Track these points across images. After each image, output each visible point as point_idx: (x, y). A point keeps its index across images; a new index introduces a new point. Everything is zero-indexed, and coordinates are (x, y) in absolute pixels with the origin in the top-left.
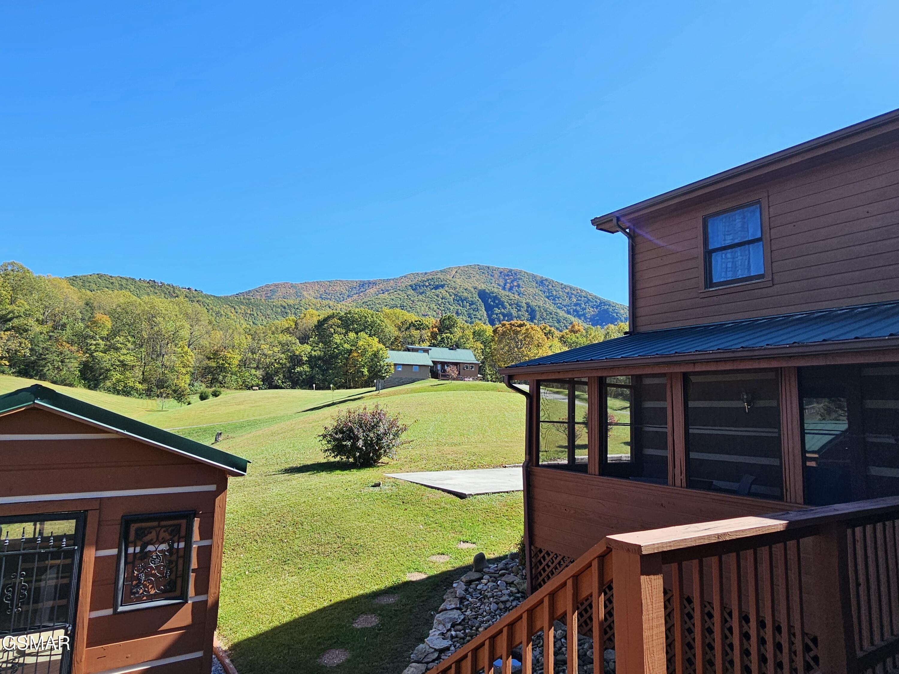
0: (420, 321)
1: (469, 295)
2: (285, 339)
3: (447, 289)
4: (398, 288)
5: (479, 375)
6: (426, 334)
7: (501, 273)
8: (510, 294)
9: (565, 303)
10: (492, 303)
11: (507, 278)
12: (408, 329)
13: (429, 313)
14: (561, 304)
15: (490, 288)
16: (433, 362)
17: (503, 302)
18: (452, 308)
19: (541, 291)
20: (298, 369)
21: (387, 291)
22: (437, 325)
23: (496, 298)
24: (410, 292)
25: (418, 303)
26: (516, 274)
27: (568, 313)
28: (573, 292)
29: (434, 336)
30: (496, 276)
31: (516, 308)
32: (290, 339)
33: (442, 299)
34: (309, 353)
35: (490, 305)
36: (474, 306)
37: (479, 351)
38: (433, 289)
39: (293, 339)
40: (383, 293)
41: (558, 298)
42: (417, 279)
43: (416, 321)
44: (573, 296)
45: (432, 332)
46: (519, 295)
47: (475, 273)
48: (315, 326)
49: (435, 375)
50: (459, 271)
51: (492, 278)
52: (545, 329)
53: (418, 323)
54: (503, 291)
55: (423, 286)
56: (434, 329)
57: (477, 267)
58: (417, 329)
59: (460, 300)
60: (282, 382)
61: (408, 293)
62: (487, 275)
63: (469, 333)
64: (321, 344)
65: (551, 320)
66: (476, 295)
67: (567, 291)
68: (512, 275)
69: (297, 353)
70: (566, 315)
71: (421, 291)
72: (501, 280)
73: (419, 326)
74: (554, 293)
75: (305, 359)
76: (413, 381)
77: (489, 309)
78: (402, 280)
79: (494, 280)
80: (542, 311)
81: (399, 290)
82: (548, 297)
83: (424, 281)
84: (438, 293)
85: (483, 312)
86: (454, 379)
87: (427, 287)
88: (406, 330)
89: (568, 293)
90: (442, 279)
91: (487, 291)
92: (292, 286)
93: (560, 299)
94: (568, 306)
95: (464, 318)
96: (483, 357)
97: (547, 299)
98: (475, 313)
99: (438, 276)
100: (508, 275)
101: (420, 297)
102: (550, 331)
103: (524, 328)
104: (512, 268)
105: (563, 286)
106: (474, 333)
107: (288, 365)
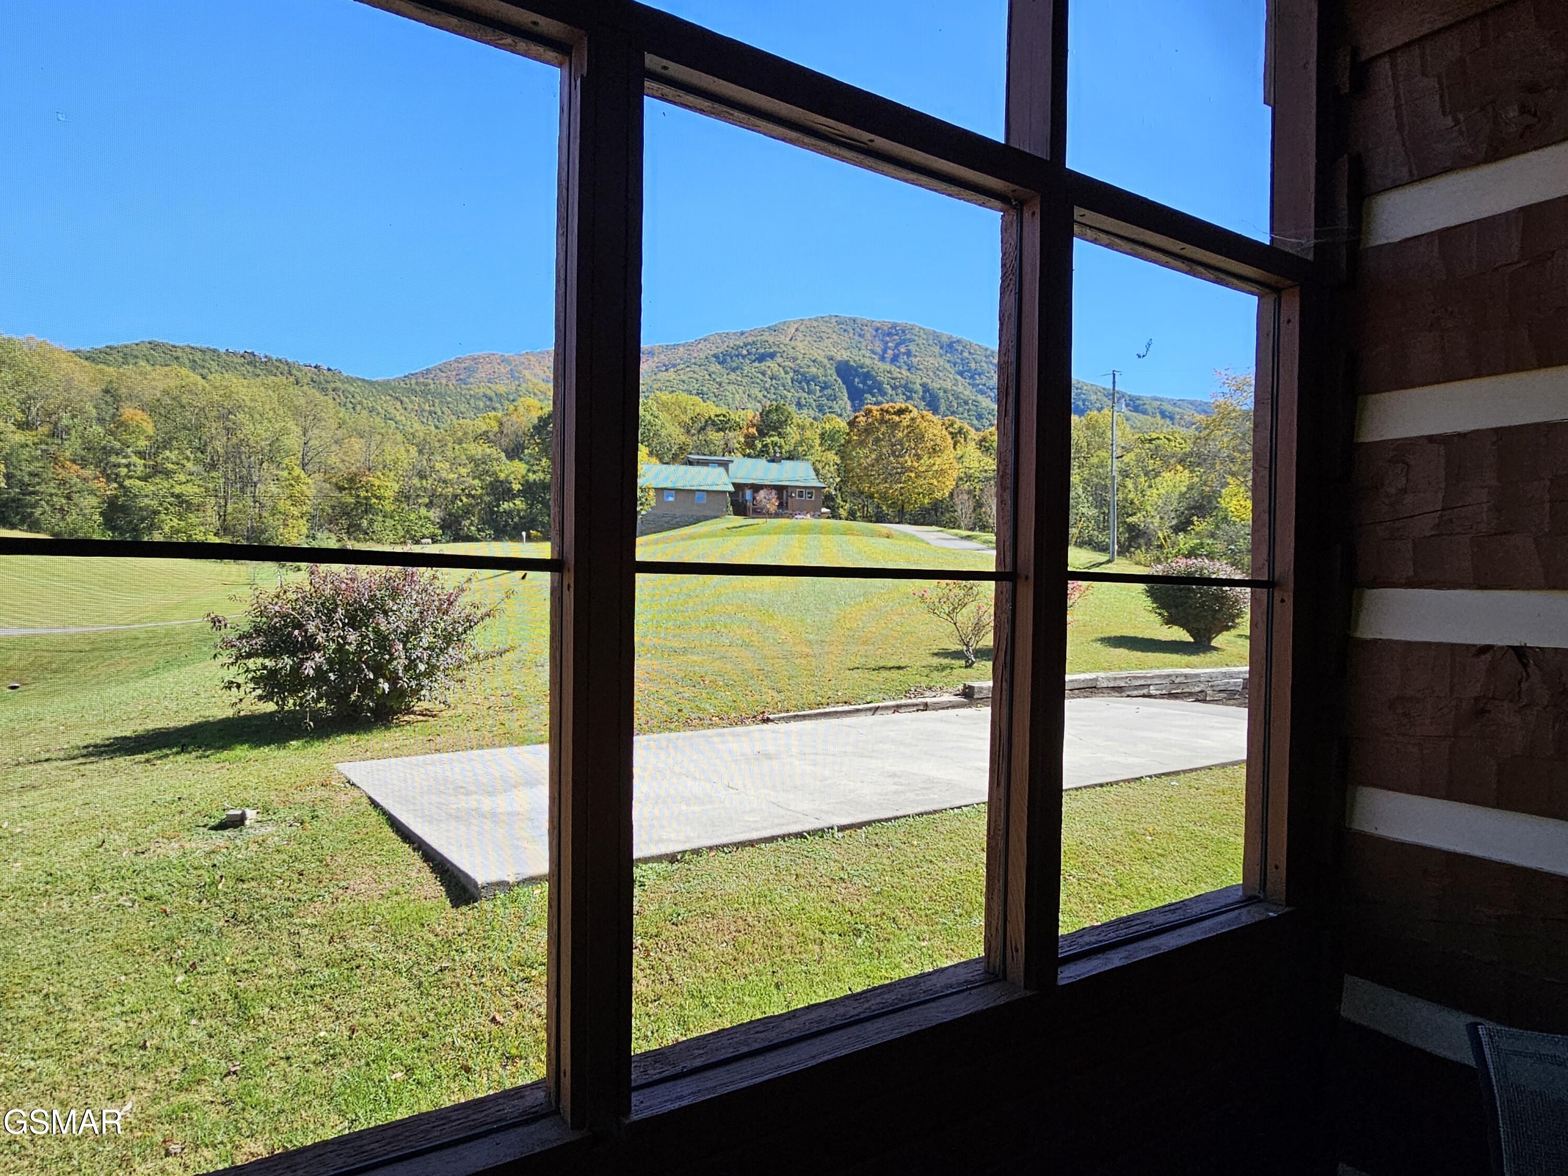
0: (724, 416)
1: (821, 372)
2: (480, 452)
3: (780, 360)
5: (824, 510)
6: (737, 438)
7: (877, 330)
12: (703, 429)
13: (748, 405)
15: (857, 359)
16: (736, 485)
17: (881, 383)
18: (789, 395)
20: (505, 506)
21: (674, 366)
22: (755, 421)
24: (715, 367)
25: (730, 387)
26: (903, 332)
29: (750, 442)
30: (868, 336)
32: (490, 451)
34: (523, 477)
35: (857, 388)
36: (829, 391)
37: (832, 469)
39: (495, 452)
40: (667, 370)
41: (979, 374)
43: (717, 416)
45: (747, 436)
47: (830, 331)
48: (535, 427)
49: (740, 509)
50: (802, 328)
52: (952, 425)
53: (722, 418)
55: (737, 356)
56: (750, 430)
57: (834, 320)
58: (719, 430)
61: (712, 369)
63: (813, 436)
64: (544, 460)
65: (966, 415)
66: (832, 371)
68: (897, 335)
69: (502, 476)
71: (734, 365)
73: (722, 425)
74: (973, 365)
75: (516, 487)
76: (697, 521)
77: (855, 395)
79: (864, 344)
80: (951, 398)
82: (961, 374)
83: (739, 347)
85: (844, 402)
87: (744, 357)
88: (699, 432)
90: (770, 342)
91: (852, 363)
92: (504, 360)
95: (812, 413)
96: (838, 480)
97: (959, 377)
98: (830, 403)
99: (764, 338)
100: (889, 334)
101: (733, 376)
102: (961, 429)
106: (822, 435)
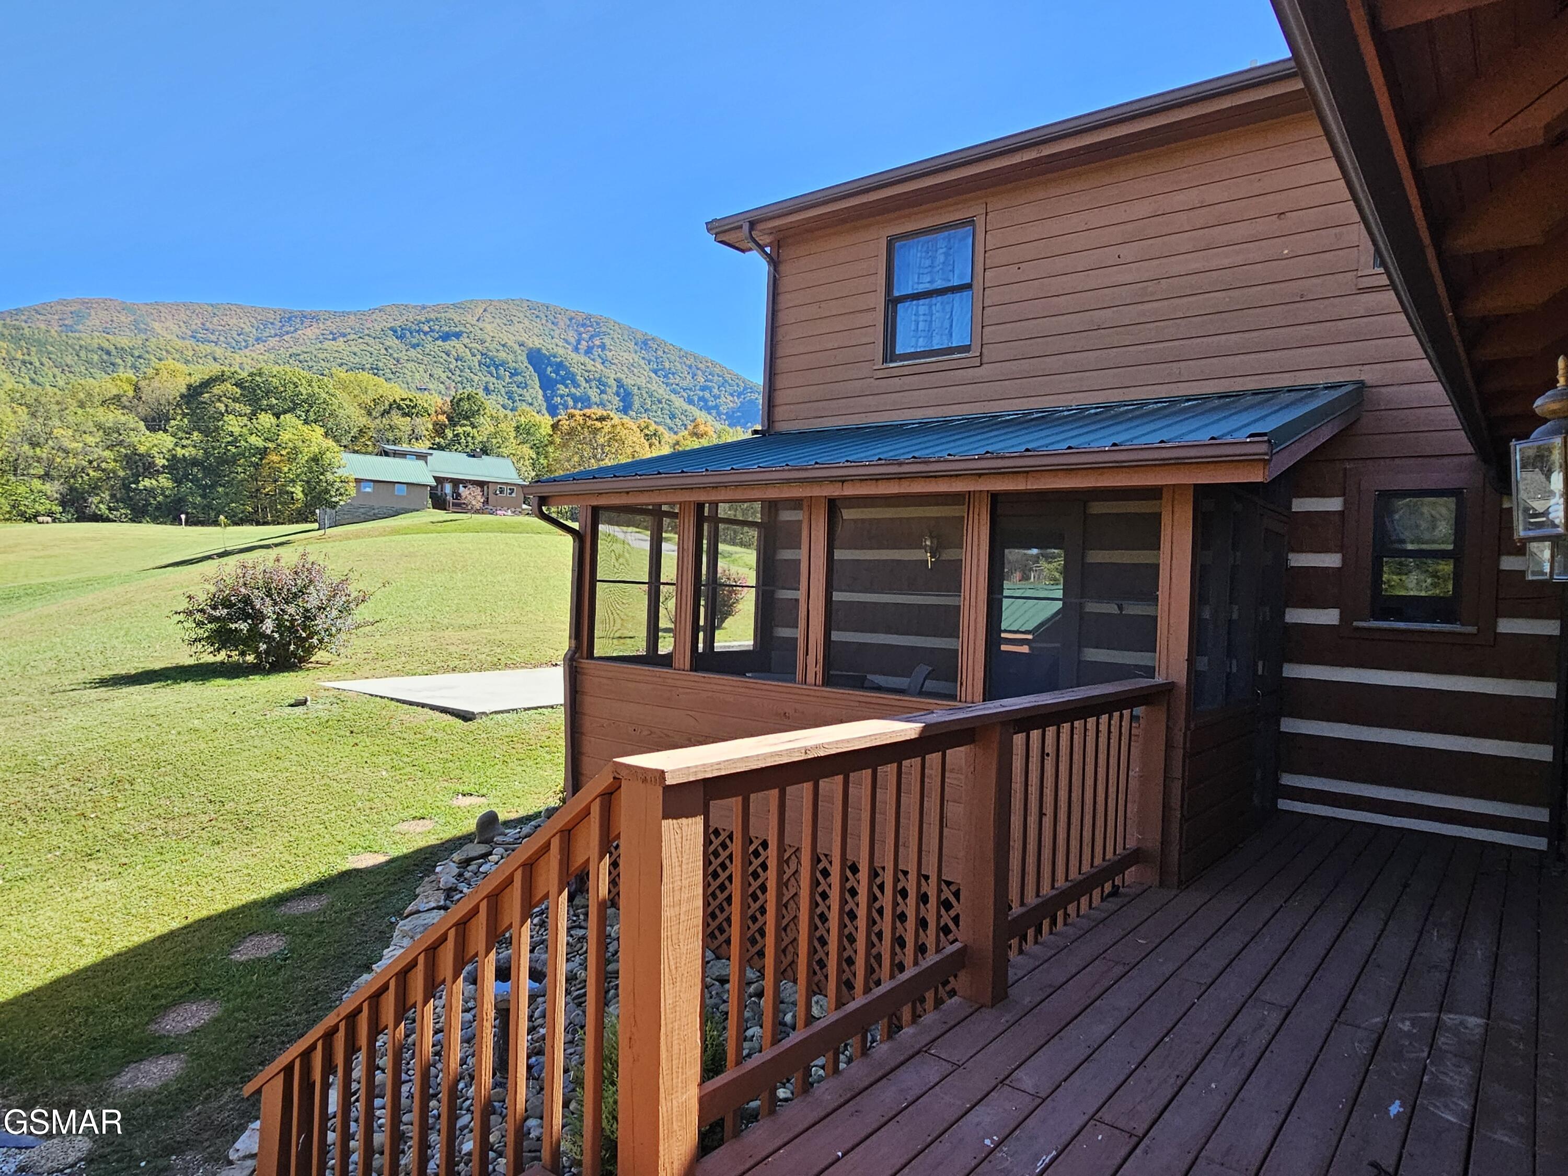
0: (411, 400)
1: (510, 358)
2: (111, 420)
3: (466, 341)
4: (366, 332)
5: (524, 506)
6: (424, 425)
7: (570, 320)
8: (587, 360)
9: (684, 384)
10: (553, 375)
11: (582, 329)
12: (385, 413)
13: (431, 386)
14: (677, 385)
15: (550, 347)
16: (436, 478)
17: (574, 375)
18: (476, 379)
19: (643, 358)
20: (146, 483)
21: (344, 335)
22: (445, 409)
23: (560, 365)
24: (392, 342)
25: (409, 365)
26: (598, 324)
27: (690, 402)
28: (700, 365)
29: (439, 430)
30: (561, 324)
31: (598, 388)
32: (123, 419)
33: (457, 360)
34: (169, 451)
35: (548, 377)
36: (519, 379)
37: (527, 463)
38: (437, 339)
39: (131, 420)
40: (334, 339)
41: (673, 374)
42: (405, 318)
43: (403, 400)
44: (699, 372)
45: (435, 424)
46: (603, 363)
47: (521, 315)
48: (182, 396)
49: (439, 503)
50: (491, 309)
51: (555, 328)
52: (647, 427)
53: (408, 402)
54: (573, 355)
55: (418, 332)
56: (440, 417)
57: (525, 305)
58: (405, 415)
59: (491, 364)
60: (110, 509)
61: (388, 343)
62: (544, 322)
63: (507, 428)
64: (195, 433)
65: (659, 413)
66: (524, 358)
67: (688, 362)
68: (592, 326)
69: (142, 450)
70: (686, 406)
71: (414, 341)
72: (571, 333)
73: (409, 410)
74: (667, 365)
75: (160, 462)
76: (396, 513)
77: (547, 385)
78: (374, 316)
79: (558, 332)
80: (645, 395)
81: (369, 335)
82: (655, 372)
83: (420, 322)
84: (448, 347)
85: (535, 391)
86: (477, 512)
87: (426, 333)
88: (382, 415)
89: (690, 367)
90: (455, 320)
91: (544, 351)
92: (125, 308)
93: (676, 376)
94: (690, 390)
95: (500, 399)
96: (534, 474)
97: (653, 375)
98: (520, 391)
99: (448, 315)
100: (583, 325)
101: (413, 353)
102: (656, 431)
103: (608, 423)
104: (591, 313)
105: (682, 353)
106: (517, 428)
107: (121, 473)
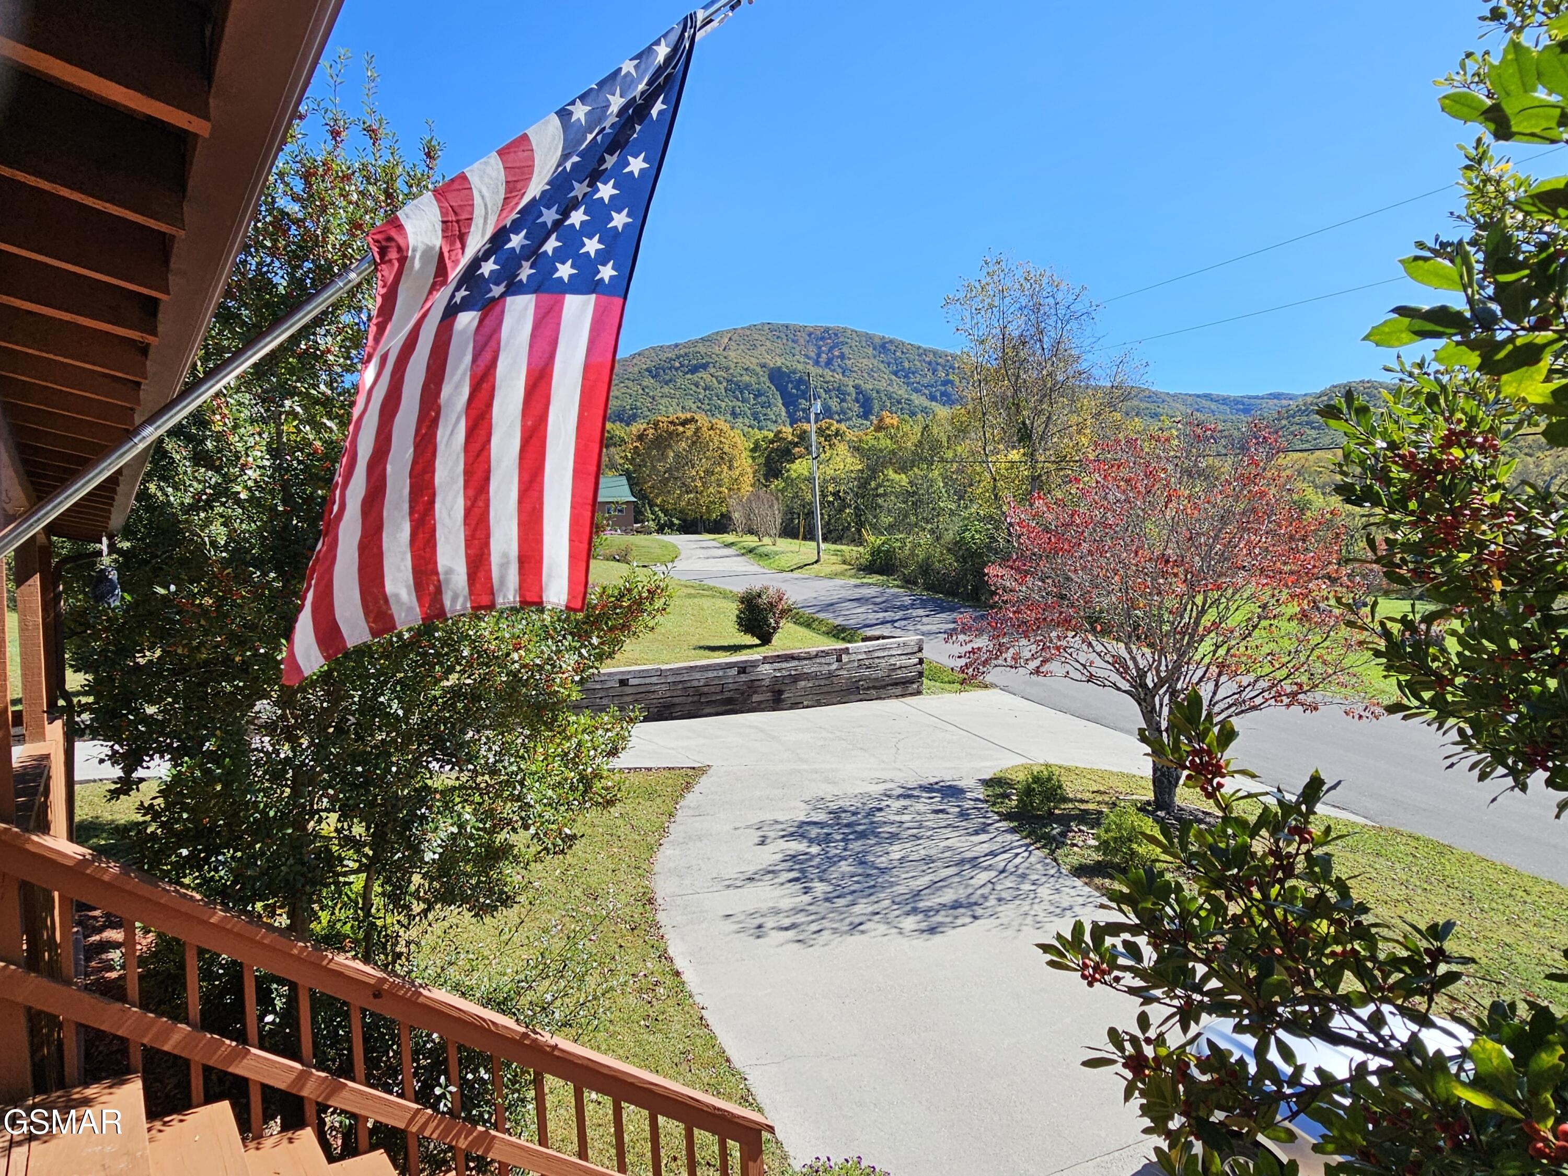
1: (753, 380)
3: (713, 370)
4: (627, 376)
7: (810, 335)
8: (826, 372)
9: (925, 381)
10: (794, 391)
11: (821, 343)
14: (918, 383)
15: (790, 365)
17: (814, 388)
18: (723, 405)
19: (882, 362)
23: (800, 381)
24: (648, 381)
25: (663, 401)
26: (836, 335)
27: (933, 398)
28: (940, 360)
30: (802, 341)
31: (838, 397)
33: (705, 390)
35: (792, 395)
36: (763, 398)
38: (687, 373)
41: (913, 373)
42: (659, 358)
44: (940, 368)
46: (843, 372)
47: (763, 338)
50: (735, 337)
51: (795, 345)
54: (813, 368)
55: (670, 369)
57: (766, 328)
59: (736, 389)
61: (645, 384)
62: (785, 341)
67: (927, 359)
68: (830, 338)
70: (927, 403)
71: (667, 378)
72: (811, 348)
74: (906, 365)
77: (789, 402)
78: (635, 361)
79: (798, 349)
80: (884, 398)
81: (629, 379)
82: (895, 373)
83: (671, 359)
84: (696, 379)
85: (778, 408)
87: (677, 369)
89: (930, 363)
90: (703, 353)
91: (785, 369)
93: (916, 375)
94: (932, 386)
97: (894, 377)
98: (764, 411)
99: (696, 349)
100: (822, 339)
101: (666, 389)
